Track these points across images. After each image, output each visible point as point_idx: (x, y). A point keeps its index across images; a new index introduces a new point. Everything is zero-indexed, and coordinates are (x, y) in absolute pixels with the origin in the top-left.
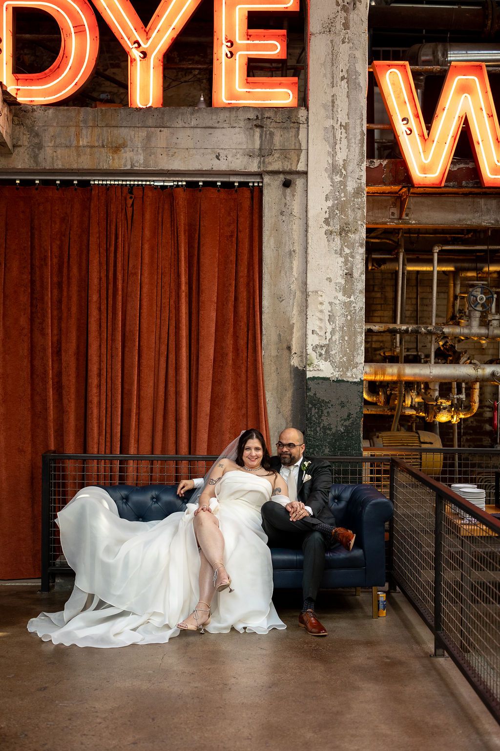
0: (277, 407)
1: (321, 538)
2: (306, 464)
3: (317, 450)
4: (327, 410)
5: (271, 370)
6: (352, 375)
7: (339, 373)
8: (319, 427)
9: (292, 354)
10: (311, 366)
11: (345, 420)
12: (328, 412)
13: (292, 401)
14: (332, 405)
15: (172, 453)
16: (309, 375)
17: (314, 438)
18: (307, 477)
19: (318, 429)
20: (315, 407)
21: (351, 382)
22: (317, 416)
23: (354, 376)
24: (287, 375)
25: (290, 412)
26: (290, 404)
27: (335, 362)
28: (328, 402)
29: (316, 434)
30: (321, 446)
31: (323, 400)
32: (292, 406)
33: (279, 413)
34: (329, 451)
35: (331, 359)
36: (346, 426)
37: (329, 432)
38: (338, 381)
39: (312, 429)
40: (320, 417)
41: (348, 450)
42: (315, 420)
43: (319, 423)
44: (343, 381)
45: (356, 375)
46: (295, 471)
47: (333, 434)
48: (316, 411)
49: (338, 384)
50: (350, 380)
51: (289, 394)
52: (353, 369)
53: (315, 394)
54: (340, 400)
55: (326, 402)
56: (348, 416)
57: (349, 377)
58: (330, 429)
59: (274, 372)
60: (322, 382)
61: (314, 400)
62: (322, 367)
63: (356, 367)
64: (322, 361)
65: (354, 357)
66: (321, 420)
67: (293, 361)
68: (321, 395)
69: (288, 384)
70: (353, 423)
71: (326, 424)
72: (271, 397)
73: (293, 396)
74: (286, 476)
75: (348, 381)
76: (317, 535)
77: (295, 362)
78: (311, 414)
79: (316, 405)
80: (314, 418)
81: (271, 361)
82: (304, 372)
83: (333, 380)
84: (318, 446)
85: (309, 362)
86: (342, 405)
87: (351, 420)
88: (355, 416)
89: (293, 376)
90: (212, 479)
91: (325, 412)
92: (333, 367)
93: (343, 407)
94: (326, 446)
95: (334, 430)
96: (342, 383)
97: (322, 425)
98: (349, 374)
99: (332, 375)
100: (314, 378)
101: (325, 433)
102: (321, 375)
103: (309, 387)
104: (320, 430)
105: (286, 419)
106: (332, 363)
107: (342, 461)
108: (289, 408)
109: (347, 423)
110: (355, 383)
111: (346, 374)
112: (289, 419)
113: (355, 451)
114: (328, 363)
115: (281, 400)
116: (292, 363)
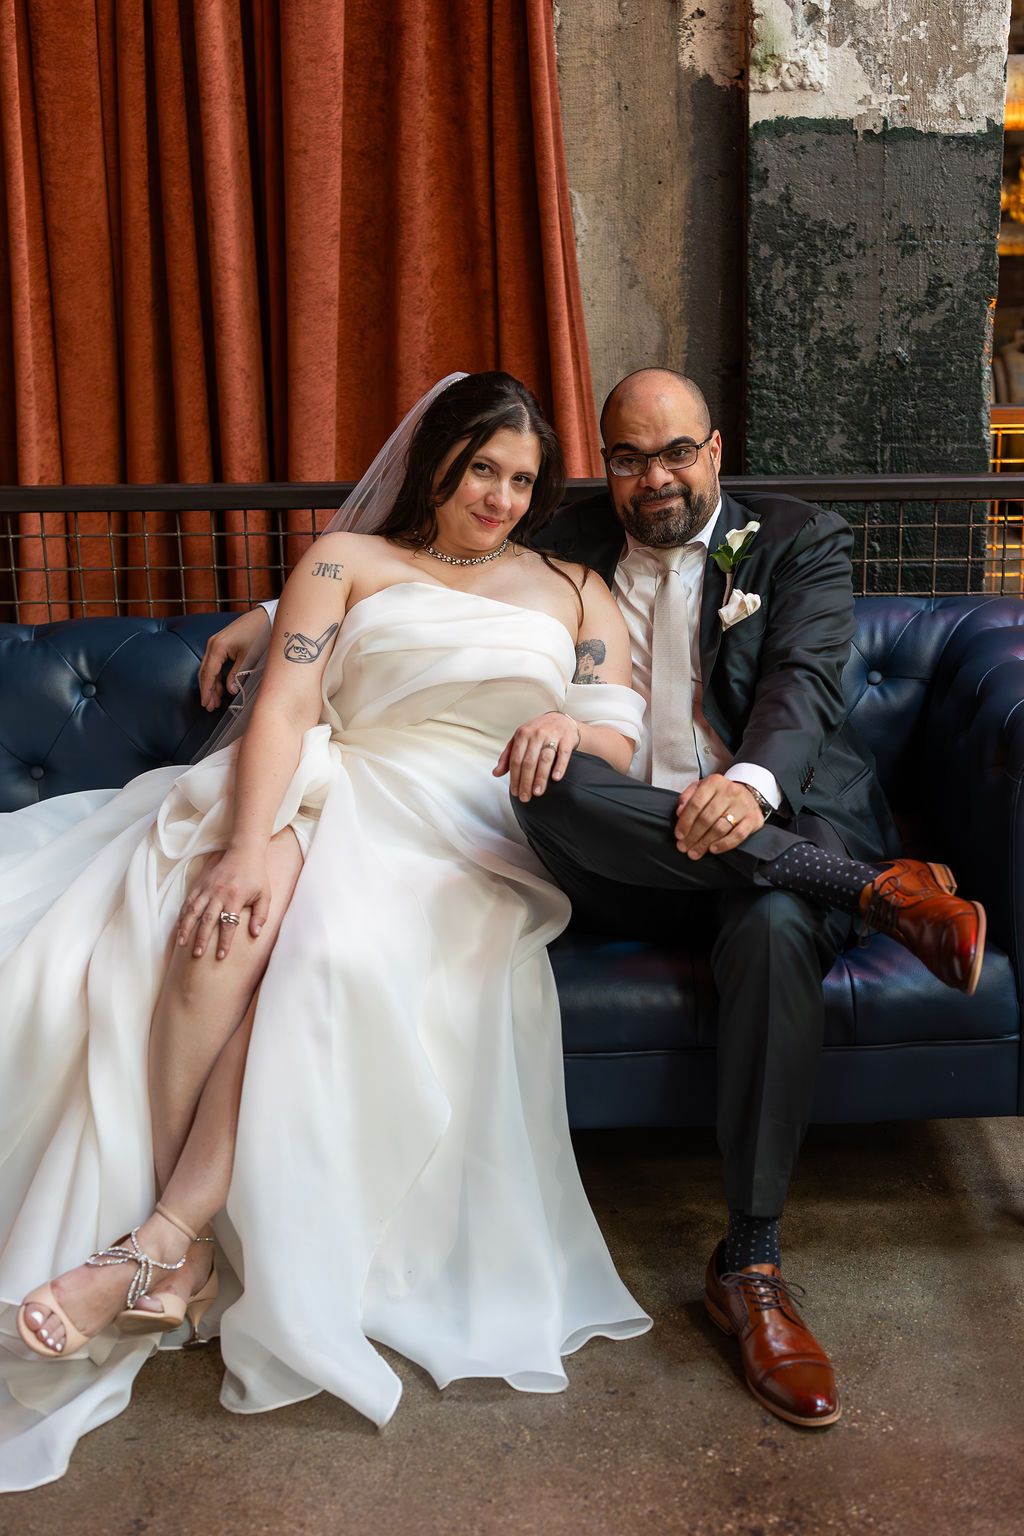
0: (623, 260)
1: (803, 924)
2: (736, 539)
3: (794, 441)
4: (838, 268)
5: (593, 95)
6: (953, 105)
7: (894, 97)
8: (803, 341)
9: (687, 16)
10: (770, 70)
11: (916, 310)
12: (842, 279)
13: (688, 232)
14: (859, 246)
15: (196, 472)
16: (761, 109)
17: (778, 391)
18: (741, 605)
19: (798, 352)
20: (784, 256)
21: (948, 139)
22: (793, 294)
23: (961, 108)
24: (662, 114)
25: (677, 279)
26: (679, 244)
27: (878, 47)
28: (844, 234)
29: (787, 374)
30: (813, 423)
31: (822, 225)
32: (687, 252)
33: (631, 286)
34: (843, 447)
35: (861, 31)
36: (919, 335)
37: (845, 364)
38: (889, 136)
39: (775, 353)
40: (808, 297)
41: (929, 437)
42: (786, 311)
43: (803, 327)
44: (912, 134)
45: (970, 103)
46: (686, 573)
47: (865, 374)
48: (792, 271)
49: (888, 150)
50: (944, 127)
51: (673, 202)
52: (956, 77)
53: (786, 199)
54: (895, 223)
55: (834, 232)
56: (932, 292)
57: (937, 115)
58: (851, 352)
59: (608, 103)
60: (819, 143)
61: (783, 226)
62: (818, 73)
63: (973, 68)
64: (822, 44)
65: (962, 18)
66: (813, 310)
67: (687, 52)
68: (815, 200)
69: (666, 156)
70: (949, 323)
71: (833, 327)
72: (597, 213)
73: (692, 207)
74: (641, 596)
75: (933, 135)
76: (782, 910)
77: (697, 55)
78: (767, 287)
79: (791, 246)
80: (780, 306)
81: (593, 52)
82: (736, 99)
83: (869, 133)
84: (796, 424)
85: (758, 52)
86: (906, 241)
87: (941, 308)
88: (960, 288)
89: (688, 117)
90: (299, 637)
91: (830, 275)
92: (866, 70)
93: (908, 251)
94: (829, 424)
95: (866, 357)
96: (909, 145)
97: (814, 335)
98: (939, 101)
99: (862, 110)
100: (780, 127)
101: (827, 368)
102: (816, 109)
103: (761, 167)
104: (808, 355)
105: (663, 311)
106: (865, 50)
107: (906, 495)
108: (675, 259)
109: (925, 322)
110: (965, 139)
111: (927, 103)
112: (676, 309)
113: (956, 439)
114: (846, 53)
115: (637, 225)
116: (685, 60)
